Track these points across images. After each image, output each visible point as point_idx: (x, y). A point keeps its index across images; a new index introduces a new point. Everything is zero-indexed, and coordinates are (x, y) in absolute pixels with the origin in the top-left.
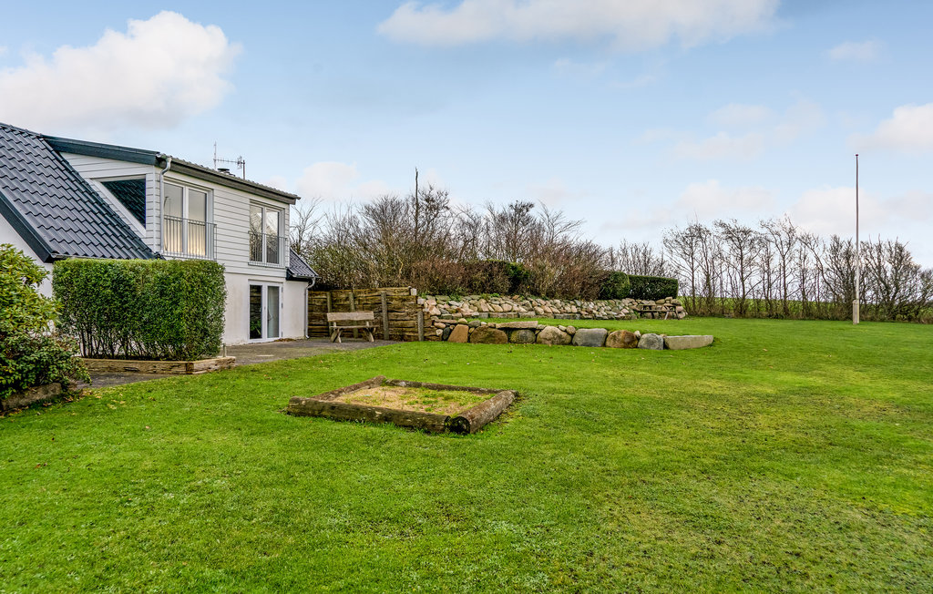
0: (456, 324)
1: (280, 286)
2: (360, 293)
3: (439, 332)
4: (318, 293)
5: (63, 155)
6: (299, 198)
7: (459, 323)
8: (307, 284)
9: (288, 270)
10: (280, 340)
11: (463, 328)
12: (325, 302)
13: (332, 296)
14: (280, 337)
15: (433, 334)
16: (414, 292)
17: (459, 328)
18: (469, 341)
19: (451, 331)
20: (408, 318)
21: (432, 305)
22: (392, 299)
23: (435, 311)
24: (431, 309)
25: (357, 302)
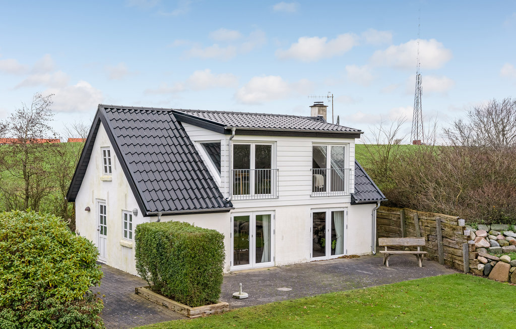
0: (497, 261)
1: (345, 210)
2: (422, 215)
3: (481, 267)
4: (394, 209)
5: (184, 125)
6: (363, 133)
7: (501, 260)
8: (375, 205)
9: (352, 196)
10: (343, 257)
11: (504, 266)
12: (399, 218)
13: (404, 213)
14: (345, 254)
15: (476, 267)
16: (462, 222)
17: (500, 266)
18: (509, 281)
19: (492, 267)
20: (457, 247)
21: (480, 237)
22: (445, 226)
23: (483, 243)
24: (479, 240)
25: (420, 223)
